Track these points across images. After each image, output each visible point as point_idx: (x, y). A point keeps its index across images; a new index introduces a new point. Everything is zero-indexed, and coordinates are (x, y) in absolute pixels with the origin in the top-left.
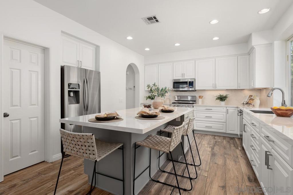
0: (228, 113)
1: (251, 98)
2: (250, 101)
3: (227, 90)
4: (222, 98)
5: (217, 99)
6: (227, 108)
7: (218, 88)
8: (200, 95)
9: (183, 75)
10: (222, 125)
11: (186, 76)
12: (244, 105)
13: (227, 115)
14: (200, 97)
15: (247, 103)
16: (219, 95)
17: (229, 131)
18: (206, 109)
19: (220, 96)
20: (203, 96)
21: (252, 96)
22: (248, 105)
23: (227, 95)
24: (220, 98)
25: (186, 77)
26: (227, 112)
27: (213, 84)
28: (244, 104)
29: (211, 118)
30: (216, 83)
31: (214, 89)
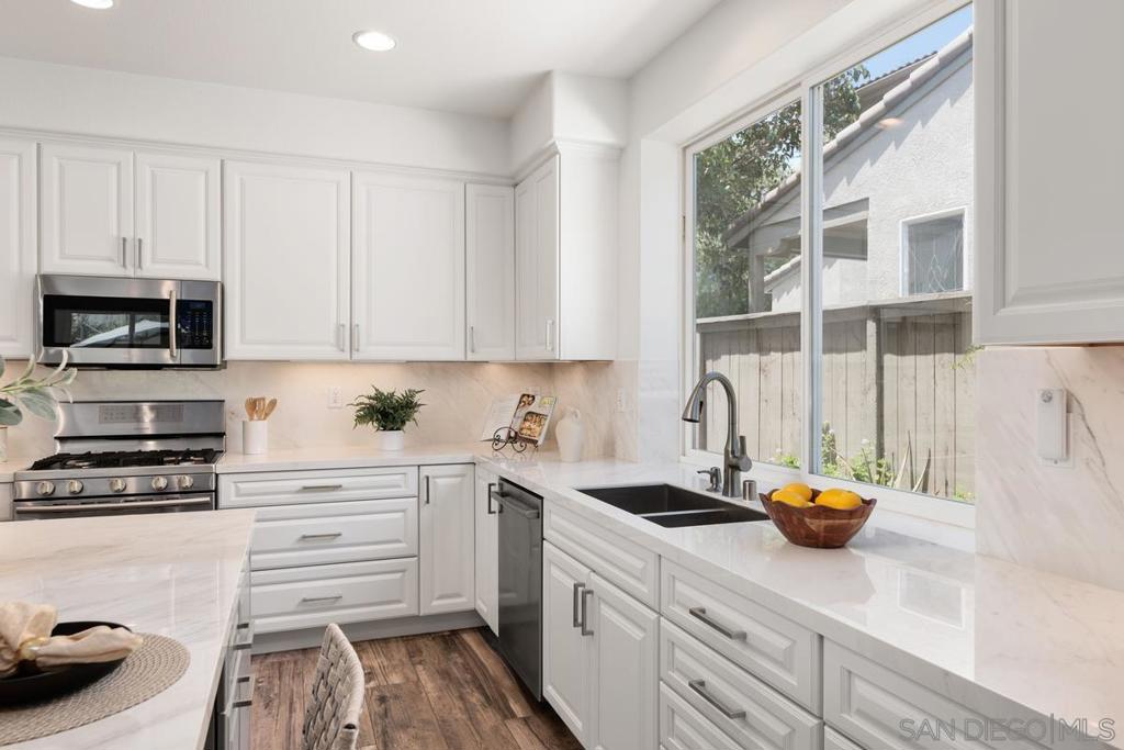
0: (428, 502)
1: (532, 408)
2: (527, 424)
3: (408, 362)
4: (388, 413)
5: (360, 419)
6: (425, 471)
7: (368, 351)
8: (255, 396)
9: (129, 248)
10: (399, 575)
11: (154, 261)
12: (501, 444)
13: (425, 510)
14: (253, 405)
15: (514, 438)
16: (373, 393)
17: (435, 603)
18: (306, 489)
19: (379, 397)
20: (273, 403)
21: (533, 397)
22: (517, 445)
23: (412, 393)
24: (378, 411)
25: (150, 269)
26: (425, 493)
27: (340, 327)
28: (497, 440)
29: (338, 541)
30: (355, 322)
31: (346, 356)
